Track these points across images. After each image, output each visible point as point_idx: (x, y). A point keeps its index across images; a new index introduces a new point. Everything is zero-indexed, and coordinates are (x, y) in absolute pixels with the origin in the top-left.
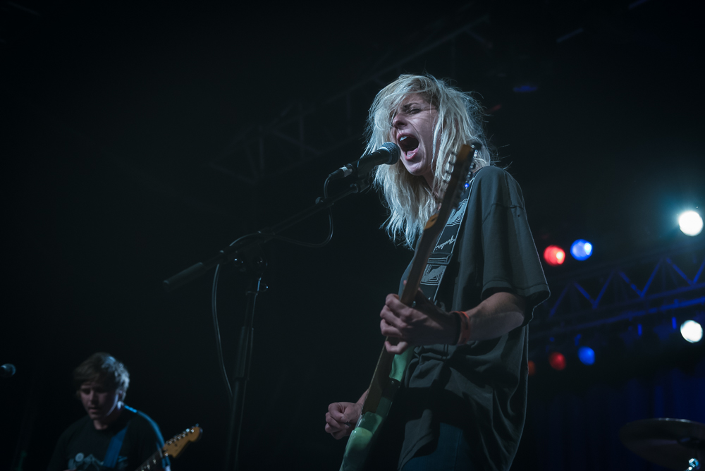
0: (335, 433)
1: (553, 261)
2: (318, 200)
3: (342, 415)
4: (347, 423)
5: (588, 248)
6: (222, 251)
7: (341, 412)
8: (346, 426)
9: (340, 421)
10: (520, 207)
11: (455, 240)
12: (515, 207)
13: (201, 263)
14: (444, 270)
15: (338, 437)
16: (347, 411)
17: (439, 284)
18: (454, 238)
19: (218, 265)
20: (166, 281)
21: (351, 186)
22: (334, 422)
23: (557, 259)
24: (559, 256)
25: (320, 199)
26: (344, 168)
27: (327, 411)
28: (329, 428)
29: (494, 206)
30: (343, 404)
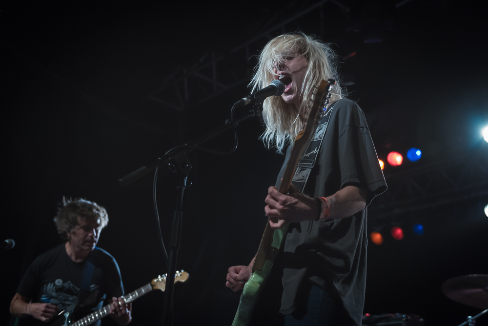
0: (233, 288)
1: (394, 163)
2: (227, 121)
3: (237, 275)
4: (241, 280)
5: (418, 153)
6: (160, 158)
7: (237, 273)
9: (235, 279)
10: (366, 127)
11: (318, 151)
12: (363, 127)
13: (145, 167)
14: (310, 172)
15: (235, 290)
16: (241, 272)
17: (306, 182)
18: (317, 149)
19: (157, 168)
20: (120, 180)
21: (250, 111)
22: (232, 280)
23: (396, 162)
24: (397, 159)
25: (228, 121)
26: (245, 99)
27: (228, 272)
28: (228, 284)
29: (348, 126)
30: (238, 267)
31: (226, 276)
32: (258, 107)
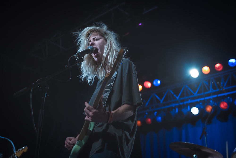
0: (68, 148)
1: (147, 87)
2: (66, 66)
3: (70, 141)
4: (72, 144)
5: (159, 82)
6: (33, 84)
7: (70, 140)
8: (72, 145)
9: (69, 143)
11: (113, 84)
12: (134, 74)
13: (26, 88)
14: (109, 93)
15: (69, 149)
16: (72, 140)
17: (107, 98)
18: (113, 83)
19: (32, 88)
20: (14, 94)
22: (68, 144)
23: (148, 86)
24: (149, 85)
26: (75, 55)
27: (66, 140)
28: (66, 146)
29: (127, 74)
30: (71, 138)
31: (65, 142)
32: (81, 59)
